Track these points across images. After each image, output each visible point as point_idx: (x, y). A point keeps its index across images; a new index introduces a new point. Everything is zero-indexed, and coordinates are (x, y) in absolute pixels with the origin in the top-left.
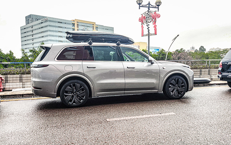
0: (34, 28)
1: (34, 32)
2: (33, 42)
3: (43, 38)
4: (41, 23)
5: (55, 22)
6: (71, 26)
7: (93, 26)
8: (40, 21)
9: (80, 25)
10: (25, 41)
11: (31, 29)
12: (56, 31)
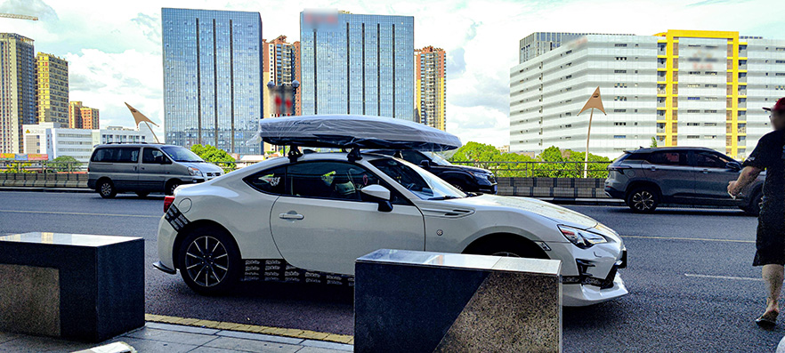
0: (546, 68)
1: (546, 79)
2: (541, 104)
3: (570, 93)
4: (567, 53)
5: (607, 45)
6: (655, 53)
7: (730, 43)
8: (563, 49)
9: (683, 46)
10: (521, 102)
11: (537, 71)
12: (607, 72)
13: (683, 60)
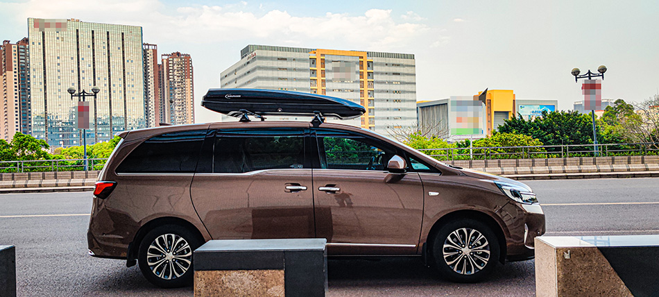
4: (248, 63)
5: (272, 59)
6: (307, 65)
7: (362, 60)
8: (246, 59)
9: (329, 62)
12: (273, 79)
13: (328, 71)
